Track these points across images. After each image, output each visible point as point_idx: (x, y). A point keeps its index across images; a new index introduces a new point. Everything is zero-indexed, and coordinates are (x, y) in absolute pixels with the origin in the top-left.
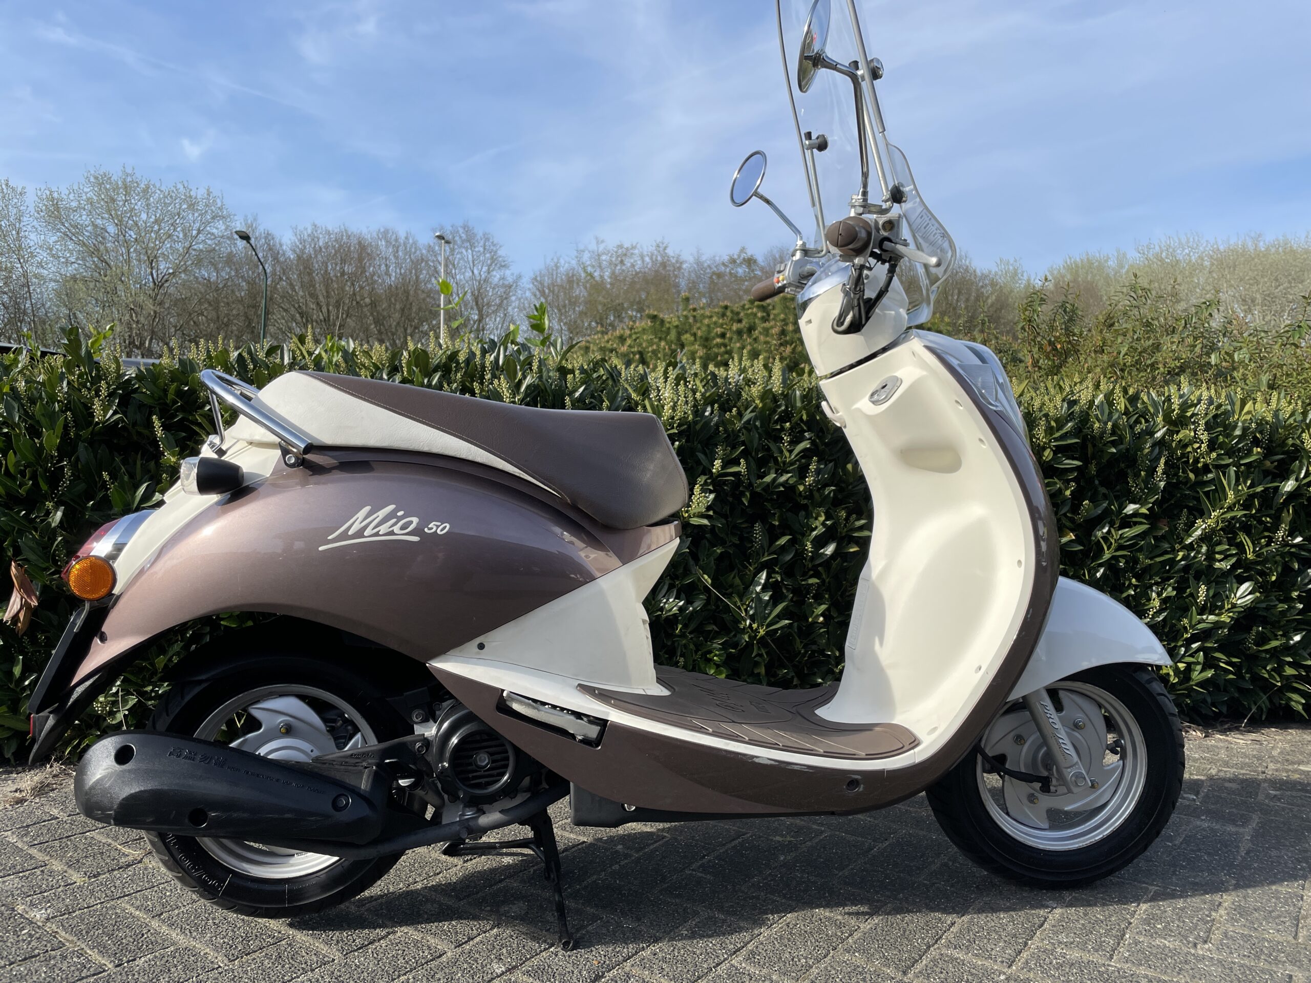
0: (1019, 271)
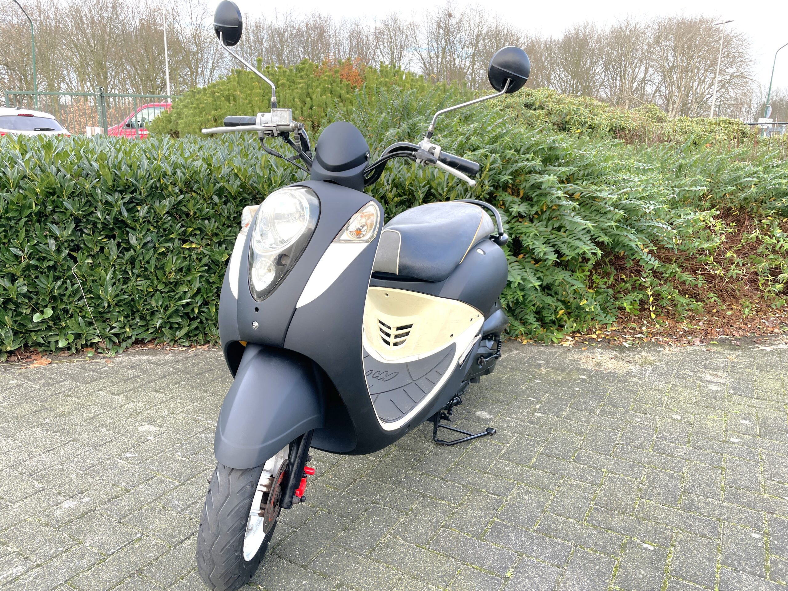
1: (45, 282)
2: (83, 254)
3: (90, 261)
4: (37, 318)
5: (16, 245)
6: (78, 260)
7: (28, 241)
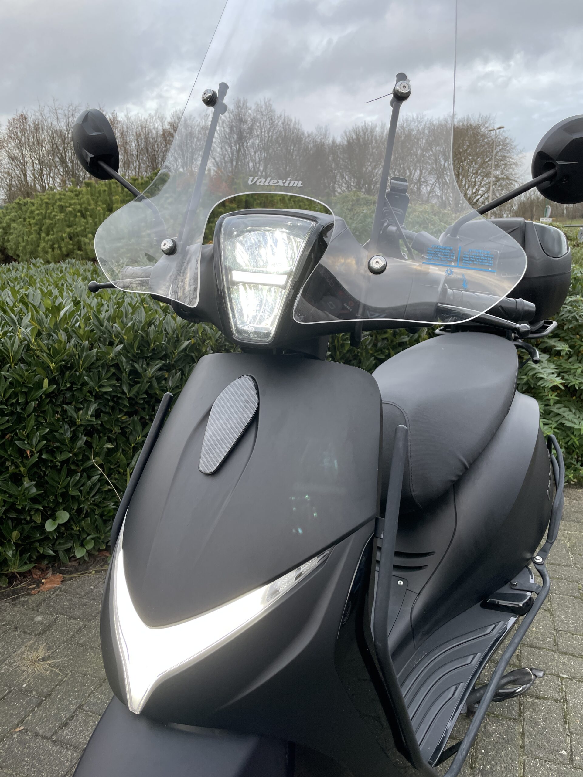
0: (328, 133)
1: (57, 479)
2: (100, 437)
3: (110, 446)
4: (50, 526)
5: (21, 437)
6: (94, 446)
7: (37, 430)
